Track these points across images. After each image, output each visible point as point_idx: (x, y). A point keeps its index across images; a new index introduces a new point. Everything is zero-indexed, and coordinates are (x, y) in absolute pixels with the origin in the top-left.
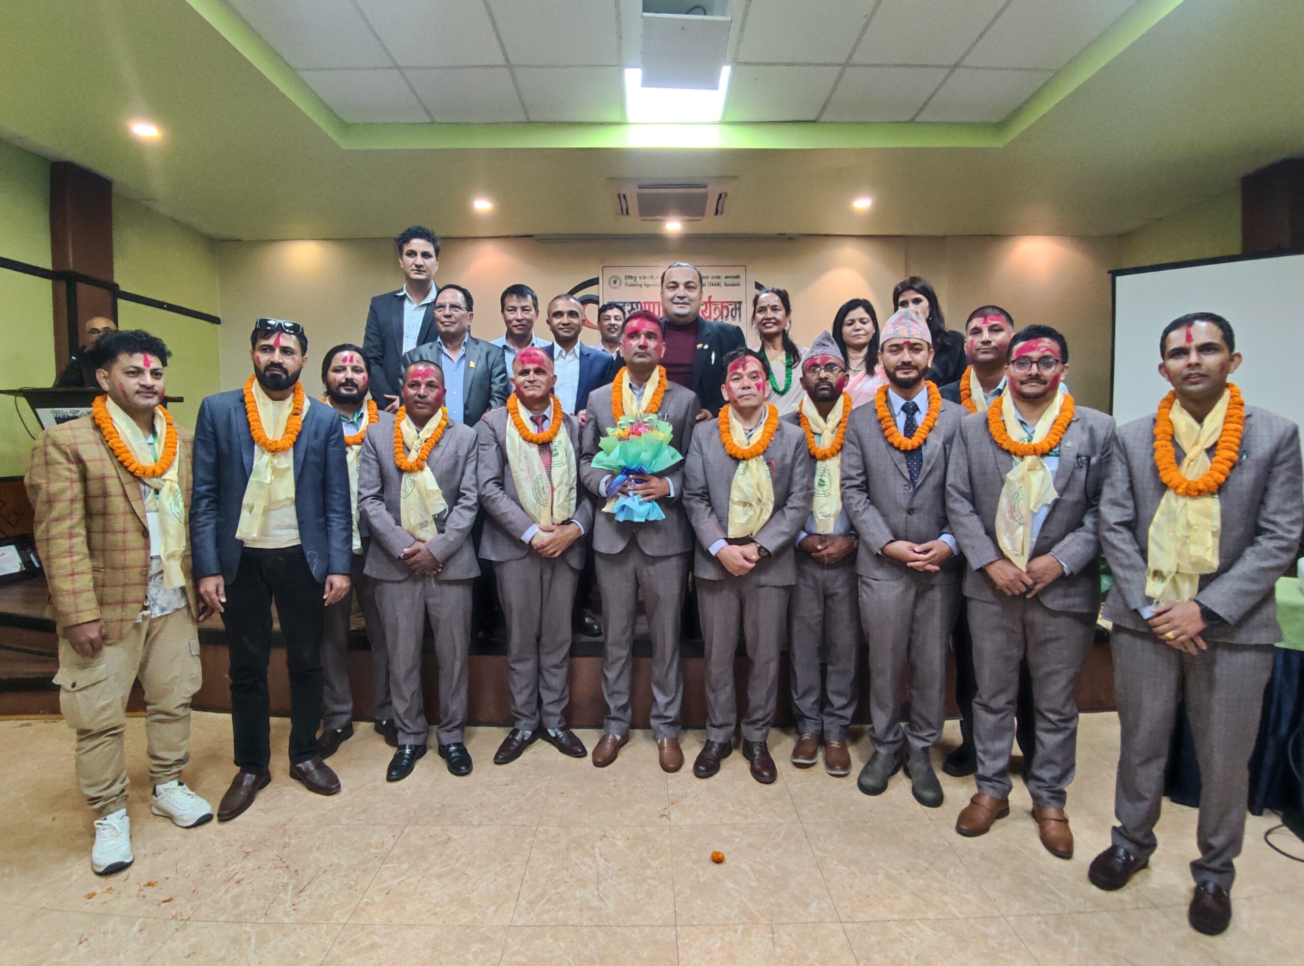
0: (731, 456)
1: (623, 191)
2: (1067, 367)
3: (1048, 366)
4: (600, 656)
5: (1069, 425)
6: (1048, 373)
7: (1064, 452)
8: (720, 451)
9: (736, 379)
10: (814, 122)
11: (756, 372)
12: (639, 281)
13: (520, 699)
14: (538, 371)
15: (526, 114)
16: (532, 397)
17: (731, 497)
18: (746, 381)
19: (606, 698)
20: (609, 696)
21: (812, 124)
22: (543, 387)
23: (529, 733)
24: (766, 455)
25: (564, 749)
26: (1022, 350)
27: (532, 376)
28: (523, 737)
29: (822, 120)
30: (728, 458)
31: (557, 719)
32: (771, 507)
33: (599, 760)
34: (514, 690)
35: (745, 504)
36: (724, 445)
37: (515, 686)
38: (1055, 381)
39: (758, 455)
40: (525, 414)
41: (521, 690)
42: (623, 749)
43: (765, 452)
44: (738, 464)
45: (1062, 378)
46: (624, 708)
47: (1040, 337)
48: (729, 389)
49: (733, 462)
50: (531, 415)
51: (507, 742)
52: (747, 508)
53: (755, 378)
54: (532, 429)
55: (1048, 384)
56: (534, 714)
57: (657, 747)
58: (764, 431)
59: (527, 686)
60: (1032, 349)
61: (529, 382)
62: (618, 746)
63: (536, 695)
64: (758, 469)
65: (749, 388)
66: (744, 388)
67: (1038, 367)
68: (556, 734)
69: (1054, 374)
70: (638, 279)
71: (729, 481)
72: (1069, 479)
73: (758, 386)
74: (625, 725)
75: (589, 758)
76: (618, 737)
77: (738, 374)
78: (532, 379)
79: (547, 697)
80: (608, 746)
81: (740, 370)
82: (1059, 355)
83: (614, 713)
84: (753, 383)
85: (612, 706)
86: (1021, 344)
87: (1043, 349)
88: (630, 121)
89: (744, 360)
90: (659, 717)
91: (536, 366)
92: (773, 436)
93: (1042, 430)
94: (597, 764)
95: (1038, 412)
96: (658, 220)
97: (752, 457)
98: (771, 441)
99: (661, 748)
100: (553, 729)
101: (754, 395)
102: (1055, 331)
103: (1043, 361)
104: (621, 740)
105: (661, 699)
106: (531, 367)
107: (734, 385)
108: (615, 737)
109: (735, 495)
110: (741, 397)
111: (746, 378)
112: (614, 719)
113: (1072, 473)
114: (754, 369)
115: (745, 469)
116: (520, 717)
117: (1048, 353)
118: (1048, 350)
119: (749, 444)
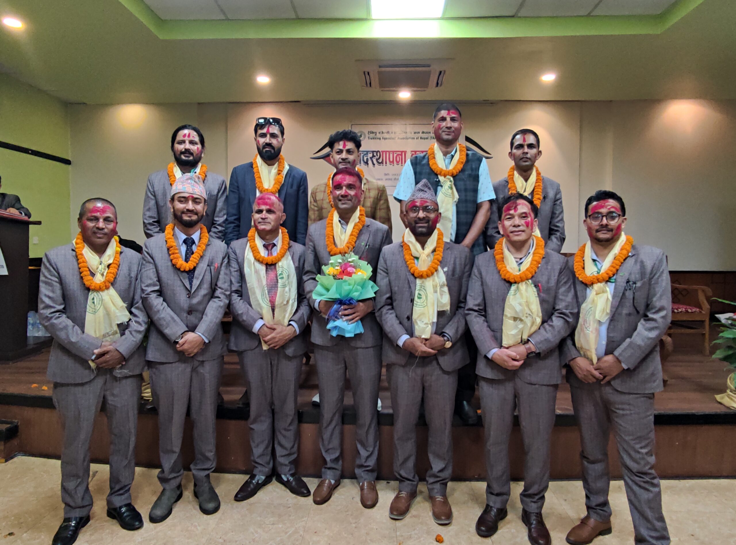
0: (505, 280)
1: (367, 70)
2: (625, 219)
3: (613, 218)
4: (318, 423)
5: (625, 260)
6: (613, 223)
7: (619, 280)
8: (496, 277)
9: (509, 218)
10: (513, 17)
11: (525, 213)
12: (378, 135)
13: (257, 451)
14: (269, 211)
15: (296, 12)
16: (264, 230)
17: (505, 313)
18: (517, 221)
19: (324, 454)
20: (326, 451)
21: (513, 19)
22: (273, 223)
23: (263, 478)
24: (534, 279)
25: (294, 491)
26: (596, 207)
27: (264, 214)
28: (258, 481)
29: (519, 15)
30: (503, 282)
31: (288, 468)
32: (539, 321)
33: (318, 499)
34: (253, 445)
35: (515, 319)
36: (499, 272)
37: (254, 442)
38: (619, 228)
39: (527, 279)
40: (259, 243)
41: (258, 445)
42: (336, 490)
43: (533, 277)
44: (511, 286)
45: (623, 226)
46: (336, 460)
47: (606, 199)
48: (503, 226)
49: (507, 285)
50: (264, 243)
51: (247, 484)
52: (518, 322)
53: (524, 217)
54: (263, 253)
55: (614, 232)
56: (268, 463)
57: (359, 488)
58: (533, 260)
59: (262, 442)
60: (602, 207)
61: (262, 218)
62: (333, 488)
63: (270, 449)
64: (526, 290)
65: (519, 226)
66: (514, 226)
67: (607, 219)
68: (288, 479)
69: (617, 225)
70: (378, 134)
71: (504, 300)
72: (621, 299)
73: (527, 224)
74: (338, 473)
75: (311, 498)
76: (333, 482)
77: (510, 214)
78: (264, 217)
79: (279, 451)
80: (325, 489)
81: (512, 212)
82: (620, 210)
83: (329, 465)
84: (523, 222)
85: (328, 459)
86: (595, 203)
87: (609, 207)
88: (373, 17)
89: (516, 203)
90: (361, 466)
91: (268, 207)
92: (539, 263)
93: (607, 264)
94: (317, 503)
95: (606, 251)
96: (394, 91)
97: (522, 281)
98: (538, 267)
99: (362, 489)
100: (285, 475)
101: (523, 231)
102: (617, 195)
103: (610, 215)
104: (334, 484)
105: (364, 453)
106: (264, 207)
107: (507, 223)
108: (330, 482)
109: (508, 312)
110: (512, 232)
111: (516, 218)
112: (329, 468)
113: (624, 294)
114: (524, 211)
115: (515, 291)
116: (256, 465)
117: (612, 210)
118: (613, 207)
119: (520, 270)
